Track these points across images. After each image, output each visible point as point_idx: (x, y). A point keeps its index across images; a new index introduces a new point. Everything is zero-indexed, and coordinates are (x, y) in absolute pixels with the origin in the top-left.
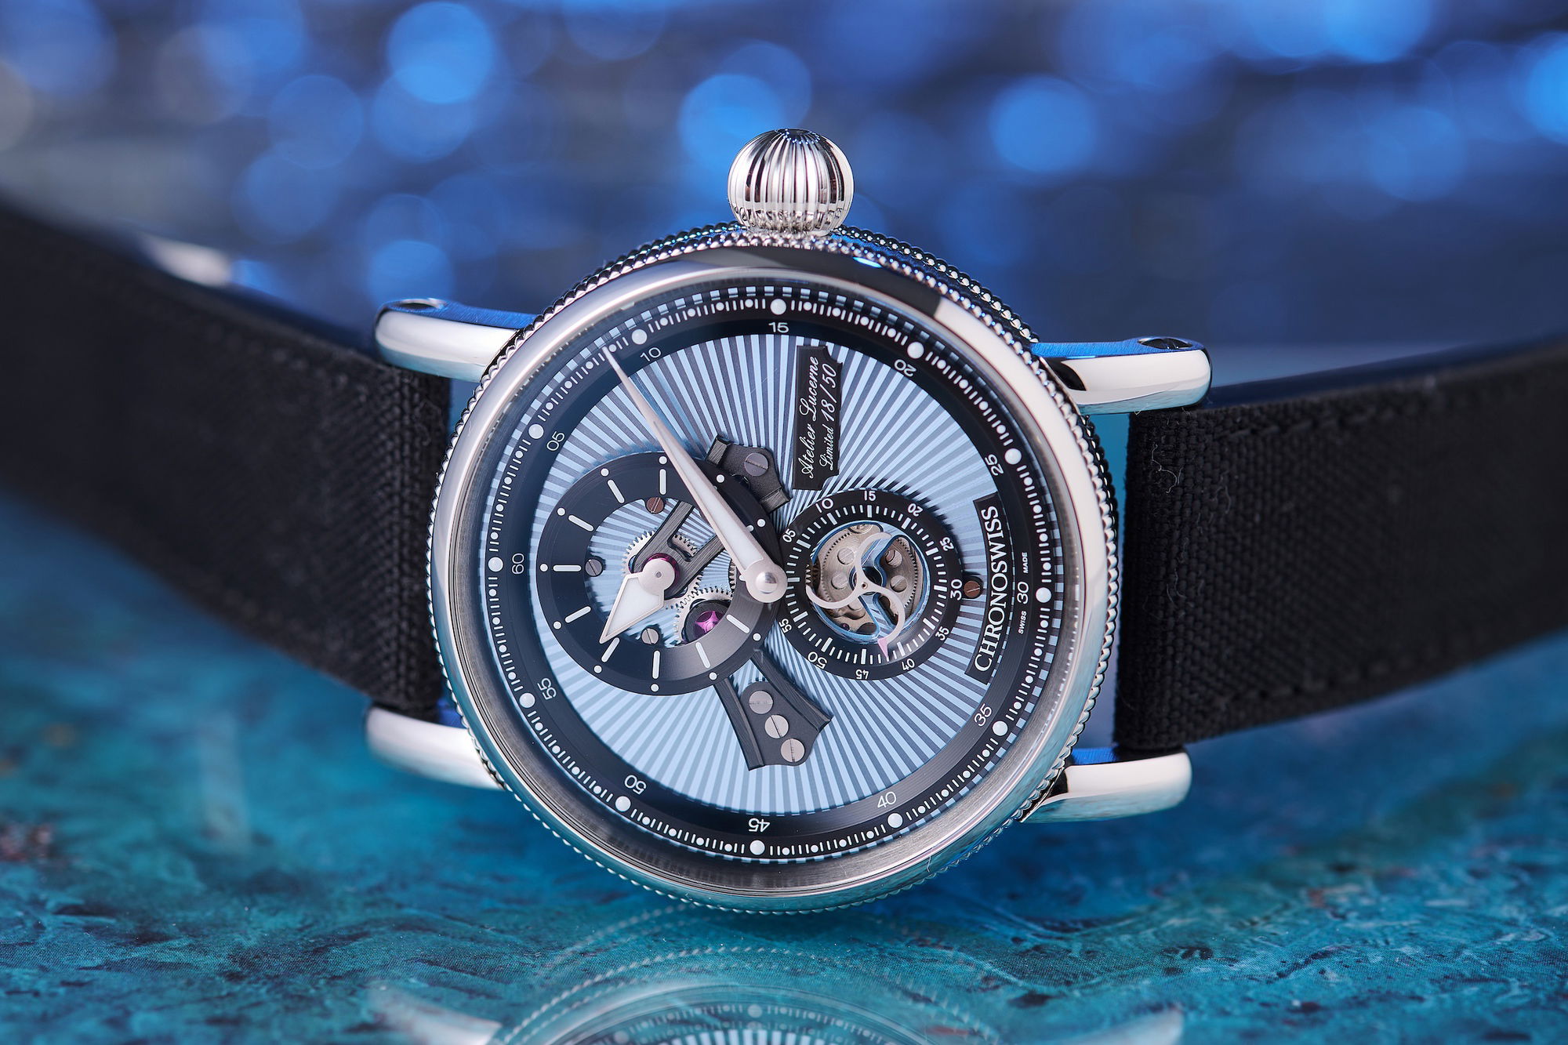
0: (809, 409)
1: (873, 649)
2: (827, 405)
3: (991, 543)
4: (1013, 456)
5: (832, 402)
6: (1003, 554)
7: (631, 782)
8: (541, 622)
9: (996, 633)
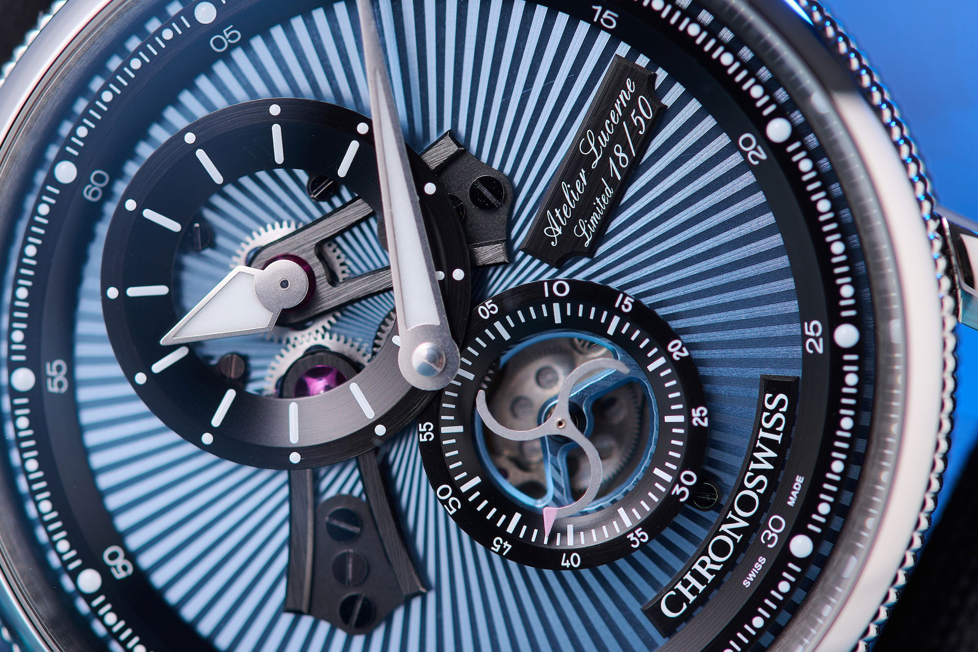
0: (593, 148)
1: (533, 518)
2: (621, 155)
3: (759, 444)
4: (847, 335)
5: (629, 153)
6: (768, 466)
7: (113, 556)
8: (92, 281)
9: (710, 571)
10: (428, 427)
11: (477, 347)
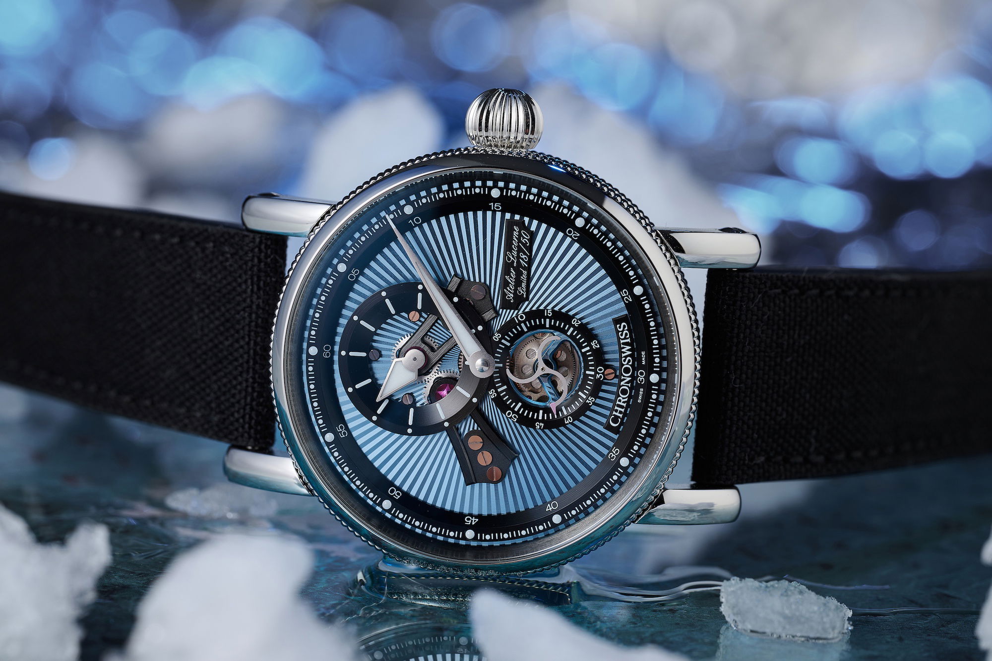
0: (512, 258)
1: (547, 410)
3: (622, 346)
4: (638, 290)
5: (526, 255)
6: (630, 353)
7: (392, 491)
8: (340, 388)
9: (624, 402)
10: (493, 391)
11: (499, 353)
